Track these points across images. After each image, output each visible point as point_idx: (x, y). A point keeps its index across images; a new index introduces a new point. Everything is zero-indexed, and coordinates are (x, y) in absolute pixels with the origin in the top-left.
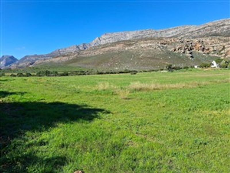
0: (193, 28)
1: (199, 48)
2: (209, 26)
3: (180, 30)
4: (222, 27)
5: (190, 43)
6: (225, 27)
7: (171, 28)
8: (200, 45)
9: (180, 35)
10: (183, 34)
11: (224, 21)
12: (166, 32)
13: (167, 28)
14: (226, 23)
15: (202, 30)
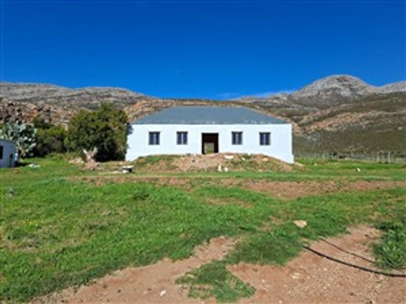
2: (88, 93)
4: (106, 99)
10: (43, 99)
15: (76, 98)
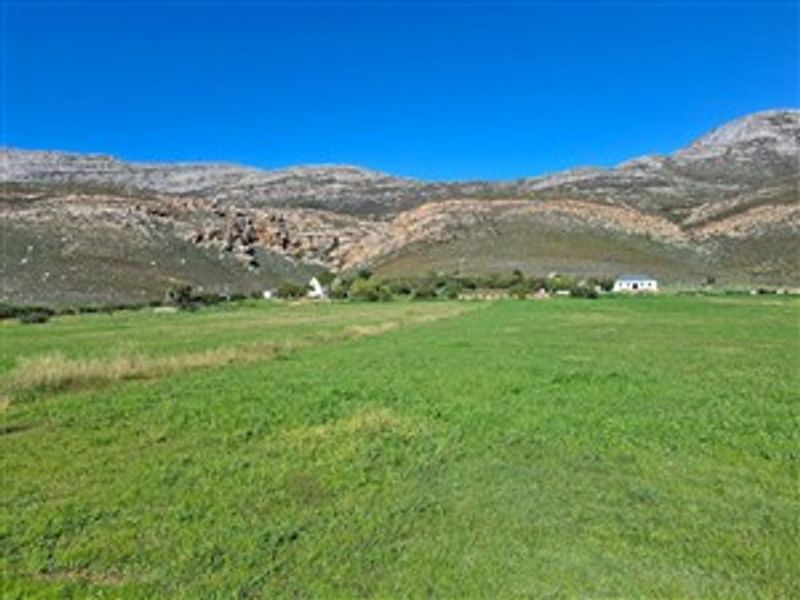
0: (253, 175)
1: (274, 239)
2: (296, 177)
3: (213, 177)
4: (328, 186)
5: (247, 219)
6: (336, 187)
7: (182, 165)
8: (276, 230)
9: (212, 190)
10: (223, 190)
11: (332, 171)
12: (165, 175)
13: (172, 162)
14: (338, 176)
15: (278, 187)
